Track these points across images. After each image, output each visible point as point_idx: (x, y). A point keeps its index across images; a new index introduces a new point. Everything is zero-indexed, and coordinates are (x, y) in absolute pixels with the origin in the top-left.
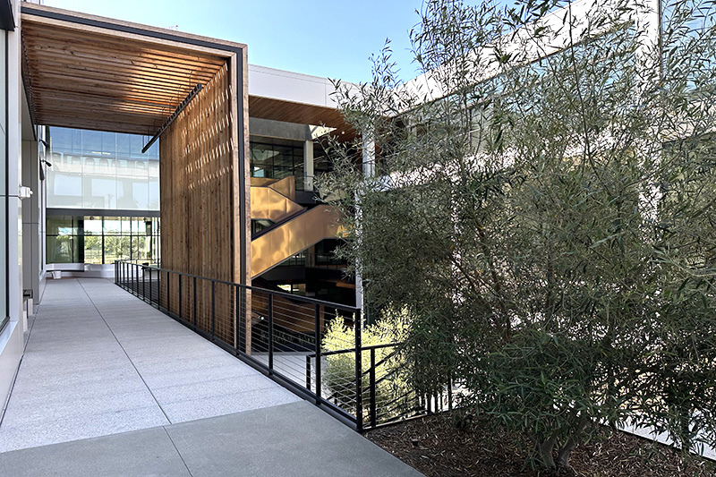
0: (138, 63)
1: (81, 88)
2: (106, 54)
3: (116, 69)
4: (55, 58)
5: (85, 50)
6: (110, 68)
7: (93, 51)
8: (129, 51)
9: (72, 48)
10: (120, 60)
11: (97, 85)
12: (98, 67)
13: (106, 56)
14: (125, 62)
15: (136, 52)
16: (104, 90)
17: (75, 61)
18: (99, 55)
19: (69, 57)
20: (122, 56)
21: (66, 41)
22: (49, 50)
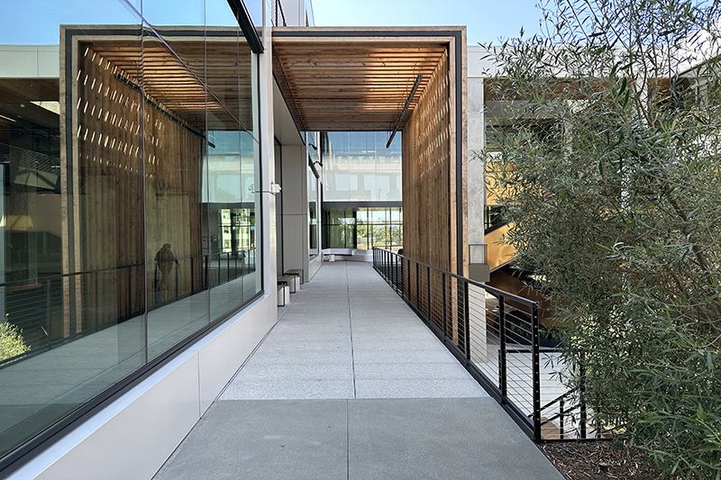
0: (368, 64)
1: (330, 94)
2: (341, 60)
3: (352, 72)
4: (304, 71)
5: (325, 60)
6: (348, 73)
7: (331, 60)
8: (358, 54)
9: (315, 60)
10: (353, 64)
11: (341, 90)
12: (337, 73)
13: (341, 62)
14: (359, 64)
15: (365, 53)
16: (347, 94)
17: (319, 71)
18: (336, 62)
19: (315, 68)
20: (355, 60)
21: (309, 54)
22: (298, 64)
